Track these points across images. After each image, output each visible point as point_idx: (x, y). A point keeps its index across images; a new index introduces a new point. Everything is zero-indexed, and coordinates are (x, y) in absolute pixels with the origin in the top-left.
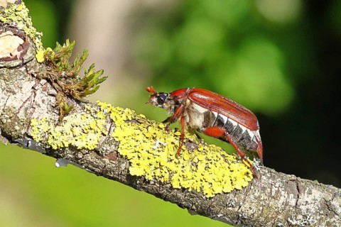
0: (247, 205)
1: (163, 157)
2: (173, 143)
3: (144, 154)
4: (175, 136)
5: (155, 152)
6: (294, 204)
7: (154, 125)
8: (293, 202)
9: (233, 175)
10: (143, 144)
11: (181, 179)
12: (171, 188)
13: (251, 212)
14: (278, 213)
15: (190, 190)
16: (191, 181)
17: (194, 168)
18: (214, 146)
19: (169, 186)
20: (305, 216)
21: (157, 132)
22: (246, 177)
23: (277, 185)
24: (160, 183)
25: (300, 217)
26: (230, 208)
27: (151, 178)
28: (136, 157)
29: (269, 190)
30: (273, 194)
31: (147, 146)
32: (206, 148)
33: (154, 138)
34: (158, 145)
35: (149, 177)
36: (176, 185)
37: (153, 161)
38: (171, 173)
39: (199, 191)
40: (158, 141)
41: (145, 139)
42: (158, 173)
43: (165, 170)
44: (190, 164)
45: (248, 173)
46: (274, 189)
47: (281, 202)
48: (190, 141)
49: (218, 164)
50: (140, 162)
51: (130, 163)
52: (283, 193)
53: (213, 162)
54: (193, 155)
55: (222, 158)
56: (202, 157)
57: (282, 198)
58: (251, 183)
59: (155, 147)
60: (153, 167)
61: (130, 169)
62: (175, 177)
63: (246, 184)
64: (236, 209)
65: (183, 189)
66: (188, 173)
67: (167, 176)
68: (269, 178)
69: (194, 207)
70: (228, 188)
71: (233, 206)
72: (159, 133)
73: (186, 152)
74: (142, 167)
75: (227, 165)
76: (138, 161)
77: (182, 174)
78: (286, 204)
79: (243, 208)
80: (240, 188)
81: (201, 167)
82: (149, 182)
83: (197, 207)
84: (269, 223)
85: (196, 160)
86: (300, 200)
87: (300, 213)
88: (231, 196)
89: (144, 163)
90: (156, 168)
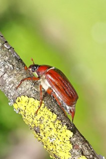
0: (28, 87)
1: (53, 132)
2: (45, 136)
3: (61, 139)
4: (42, 139)
5: (56, 137)
6: (6, 74)
7: (48, 149)
8: (6, 75)
9: (26, 105)
10: (59, 144)
11: (51, 117)
12: (58, 116)
13: (28, 83)
14: (16, 75)
15: (50, 110)
16: (47, 113)
17: (42, 119)
18: (26, 123)
19: (59, 118)
20: (4, 66)
21: (49, 145)
22: (20, 100)
23: (8, 87)
24: (62, 121)
25: (6, 67)
26: (36, 90)
27: (65, 126)
28: (66, 140)
29: (13, 88)
30: (12, 85)
31: (58, 142)
32: (31, 124)
33: (52, 144)
34: (52, 140)
35: (65, 127)
36: (55, 116)
37: (59, 134)
38: (54, 123)
39: (46, 107)
40: (51, 141)
41: (56, 146)
42: (60, 127)
43: (56, 126)
44: (43, 122)
45: (19, 101)
46: (11, 86)
47: (11, 79)
48: (36, 132)
49: (30, 114)
50: (65, 137)
51: (70, 139)
52: (8, 82)
53: (31, 116)
54: (39, 125)
55: (26, 115)
56: (35, 121)
57: (9, 80)
58: (20, 96)
59: (54, 139)
60: (61, 131)
61: (72, 136)
62: (53, 120)
63: (22, 97)
64: (34, 88)
65: (53, 112)
66: (46, 118)
67: (57, 123)
68: (10, 93)
69: (52, 100)
70: (32, 100)
71: (35, 90)
72: (48, 144)
73: (41, 128)
74: (65, 134)
75: (26, 111)
76: (66, 138)
77: (49, 120)
78: (9, 76)
79: (30, 87)
80: (26, 96)
81: (38, 117)
82: (67, 125)
83: (51, 99)
84: (22, 72)
85: (39, 122)
86: (2, 74)
87: (5, 68)
88: (32, 95)
89: (64, 135)
90: (60, 129)
